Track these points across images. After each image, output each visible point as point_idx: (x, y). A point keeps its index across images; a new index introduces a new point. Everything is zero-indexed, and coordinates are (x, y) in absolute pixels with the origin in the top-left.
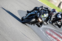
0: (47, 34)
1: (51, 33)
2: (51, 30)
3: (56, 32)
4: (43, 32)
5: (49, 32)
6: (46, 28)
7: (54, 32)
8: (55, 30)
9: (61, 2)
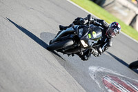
0: (106, 85)
1: (115, 84)
2: (114, 78)
3: (125, 82)
4: (97, 82)
5: (109, 80)
6: (104, 73)
7: (120, 81)
8: (123, 78)
9: (137, 15)
